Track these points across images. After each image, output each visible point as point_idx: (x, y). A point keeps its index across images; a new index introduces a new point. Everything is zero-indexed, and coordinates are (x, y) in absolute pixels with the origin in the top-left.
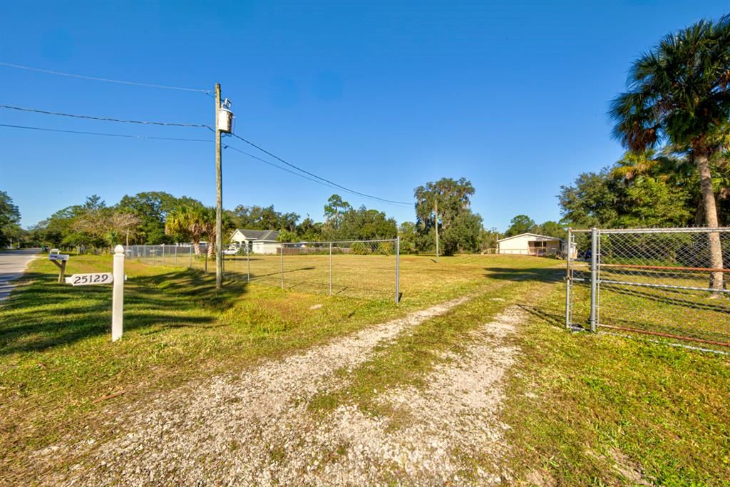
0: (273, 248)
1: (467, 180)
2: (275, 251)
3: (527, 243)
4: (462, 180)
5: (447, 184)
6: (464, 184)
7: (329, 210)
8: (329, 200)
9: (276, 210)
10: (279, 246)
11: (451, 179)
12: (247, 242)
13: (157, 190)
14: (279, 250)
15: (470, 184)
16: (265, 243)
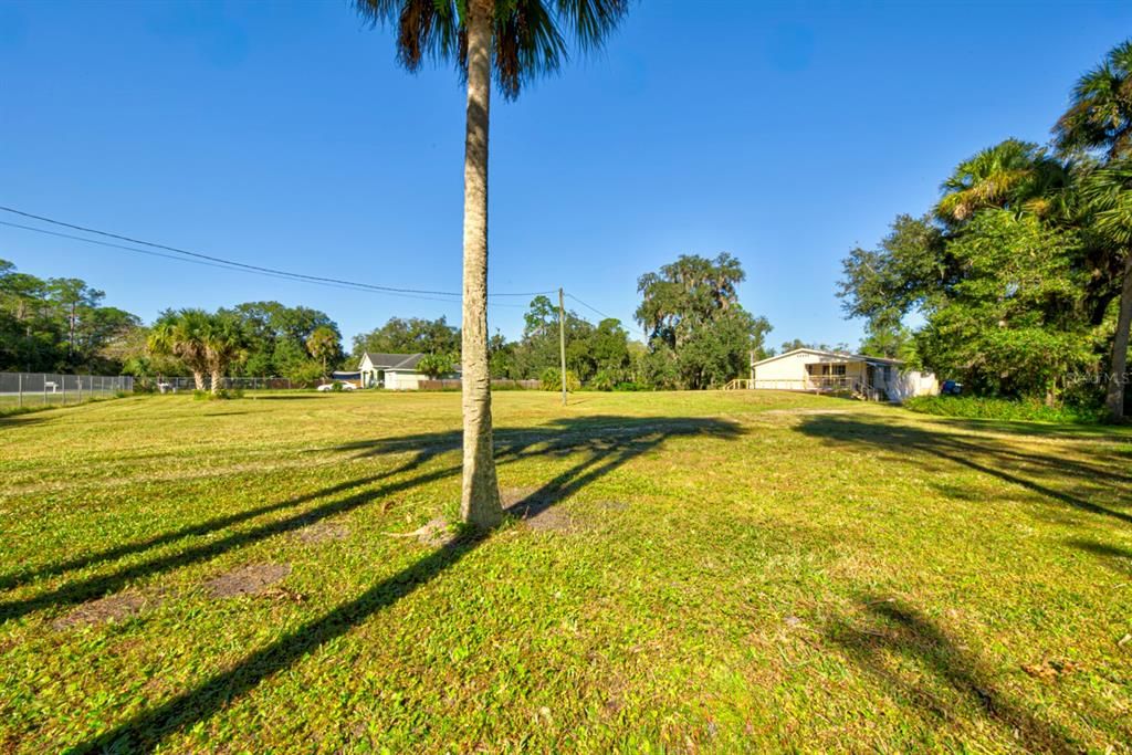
0: (412, 381)
1: (732, 258)
2: (415, 386)
3: (803, 368)
4: (723, 257)
5: (689, 266)
6: (726, 264)
7: (531, 321)
8: (532, 305)
9: (449, 323)
10: (423, 378)
11: (697, 256)
12: (376, 372)
13: (267, 299)
14: (421, 383)
15: (737, 264)
16: (398, 372)
